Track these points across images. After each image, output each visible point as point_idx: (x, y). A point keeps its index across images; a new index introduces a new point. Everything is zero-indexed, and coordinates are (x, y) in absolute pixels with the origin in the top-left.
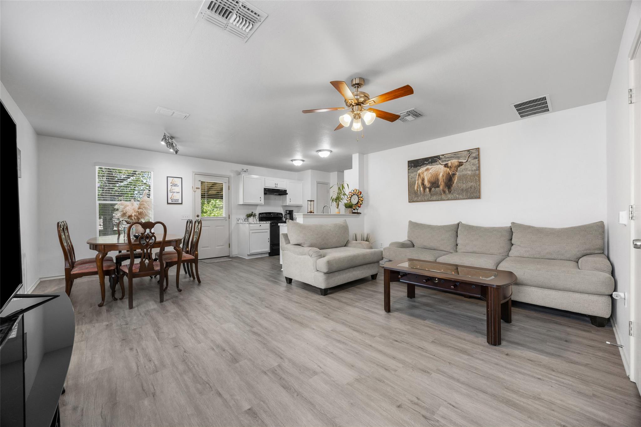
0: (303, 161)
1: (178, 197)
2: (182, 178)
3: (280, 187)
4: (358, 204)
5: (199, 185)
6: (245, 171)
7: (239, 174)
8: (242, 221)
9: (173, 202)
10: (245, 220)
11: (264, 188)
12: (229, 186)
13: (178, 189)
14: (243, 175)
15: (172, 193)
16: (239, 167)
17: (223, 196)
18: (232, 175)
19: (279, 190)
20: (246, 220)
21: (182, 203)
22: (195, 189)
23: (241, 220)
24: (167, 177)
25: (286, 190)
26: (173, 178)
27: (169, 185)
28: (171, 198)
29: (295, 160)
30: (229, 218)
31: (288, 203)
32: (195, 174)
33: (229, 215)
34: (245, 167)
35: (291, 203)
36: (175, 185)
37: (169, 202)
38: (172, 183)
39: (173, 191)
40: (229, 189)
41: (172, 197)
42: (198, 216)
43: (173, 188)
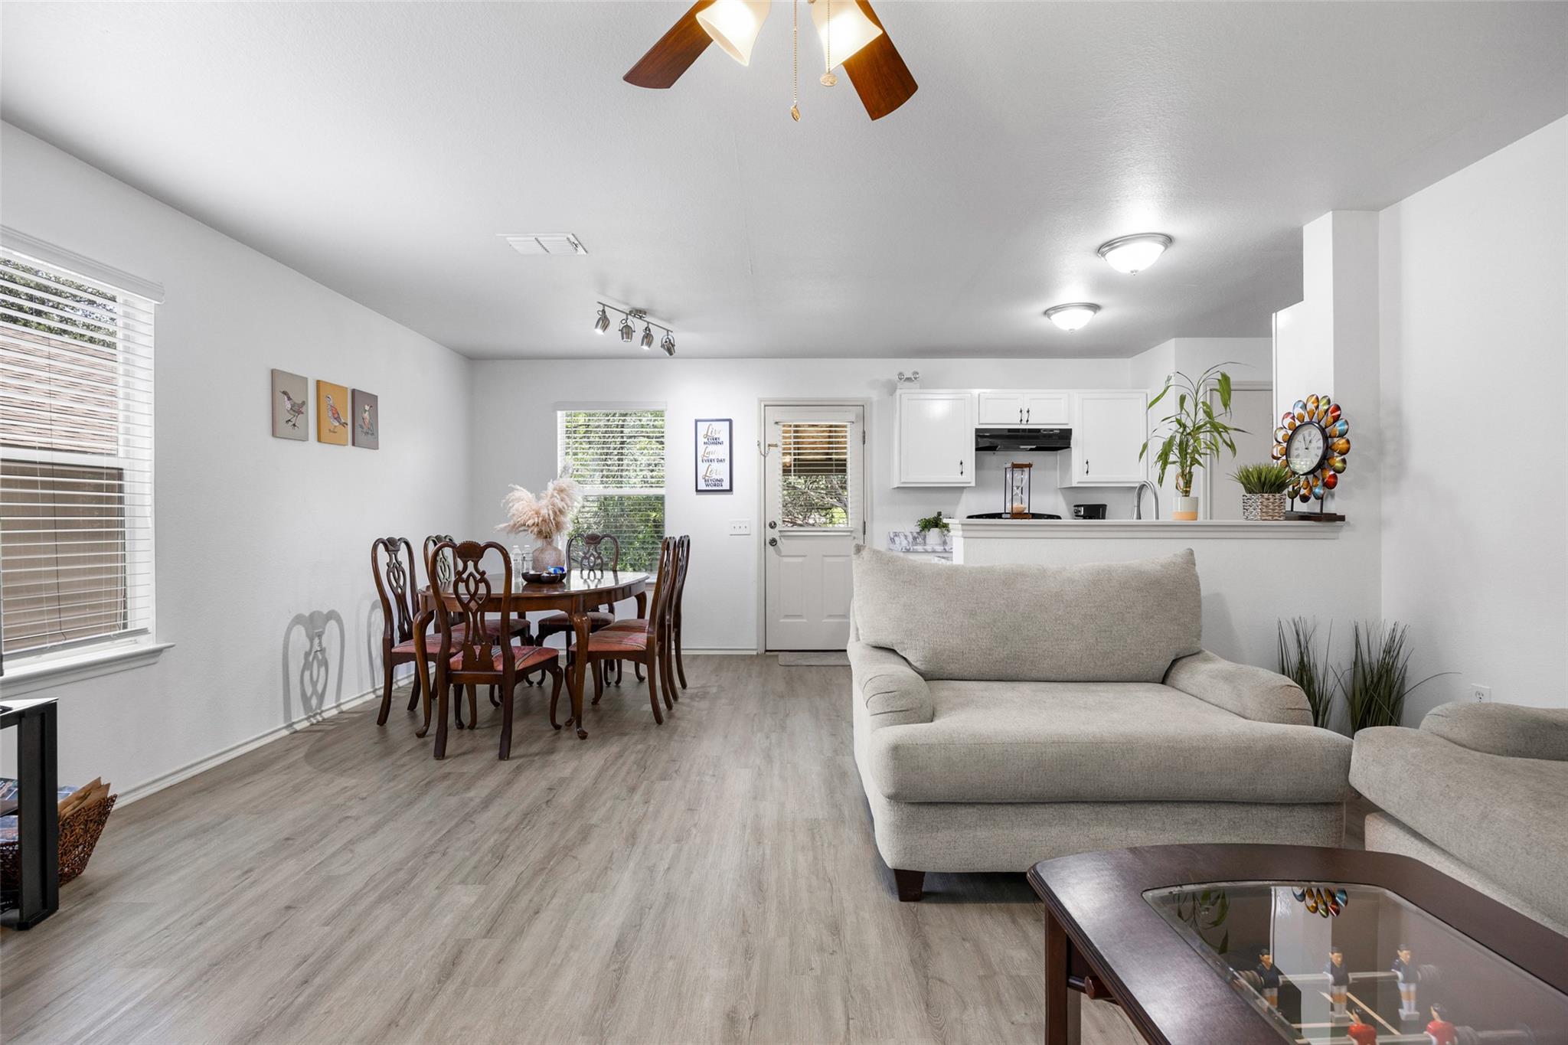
0: (1095, 307)
1: (721, 472)
2: (730, 421)
3: (1043, 419)
4: (1326, 471)
5: (776, 435)
6: (908, 379)
7: (891, 388)
8: (905, 543)
9: (710, 488)
10: (915, 538)
11: (976, 429)
12: (864, 432)
13: (722, 451)
14: (904, 392)
15: (708, 464)
16: (889, 368)
17: (845, 465)
18: (874, 395)
19: (1038, 430)
20: (920, 540)
21: (731, 490)
22: (764, 449)
23: (903, 538)
24: (697, 421)
25: (1071, 430)
26: (709, 423)
27: (701, 440)
28: (706, 476)
29: (1056, 309)
30: (864, 533)
31: (1077, 477)
32: (765, 406)
33: (865, 523)
34: (909, 366)
35: (1091, 477)
36: (716, 441)
37: (699, 488)
38: (707, 435)
39: (710, 458)
40: (864, 444)
41: (708, 475)
42: (773, 526)
43: (712, 448)
